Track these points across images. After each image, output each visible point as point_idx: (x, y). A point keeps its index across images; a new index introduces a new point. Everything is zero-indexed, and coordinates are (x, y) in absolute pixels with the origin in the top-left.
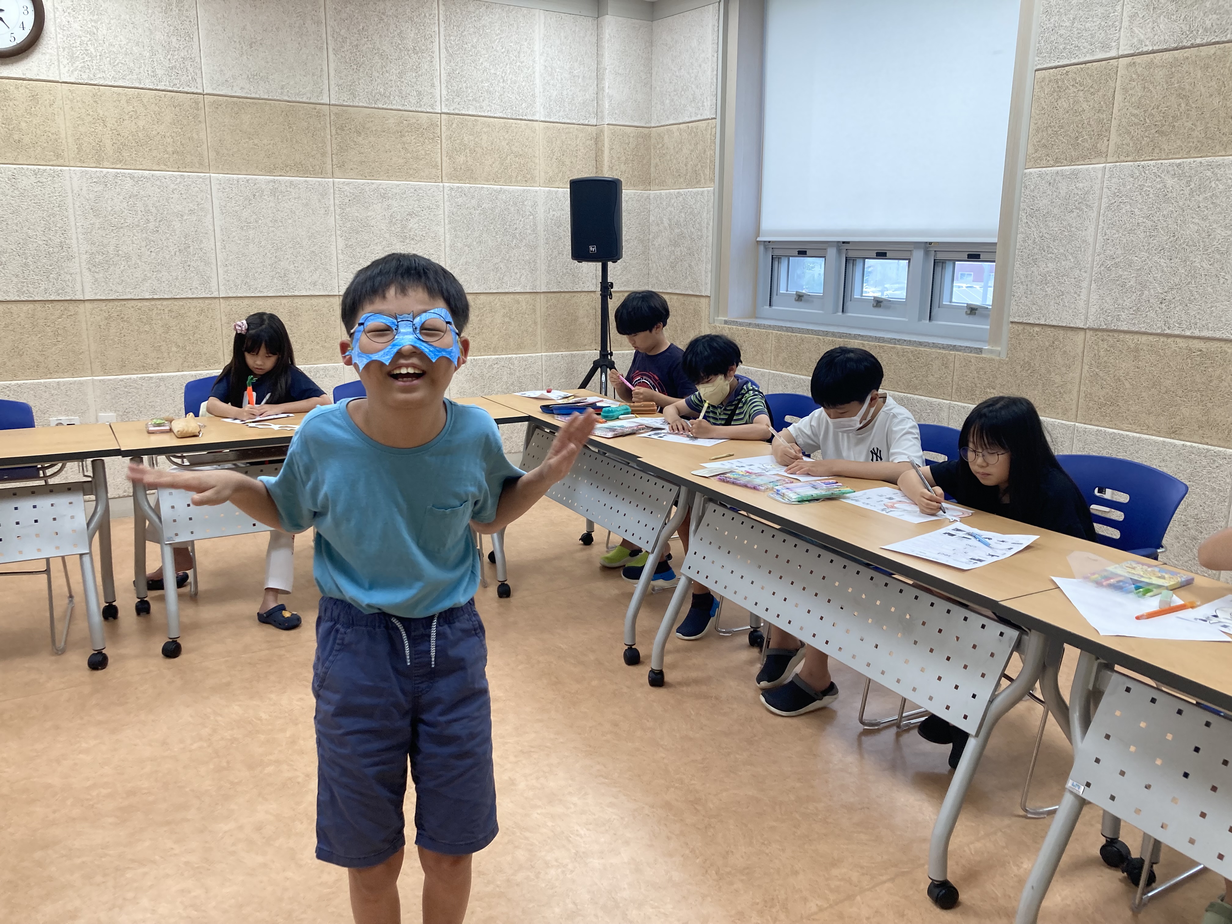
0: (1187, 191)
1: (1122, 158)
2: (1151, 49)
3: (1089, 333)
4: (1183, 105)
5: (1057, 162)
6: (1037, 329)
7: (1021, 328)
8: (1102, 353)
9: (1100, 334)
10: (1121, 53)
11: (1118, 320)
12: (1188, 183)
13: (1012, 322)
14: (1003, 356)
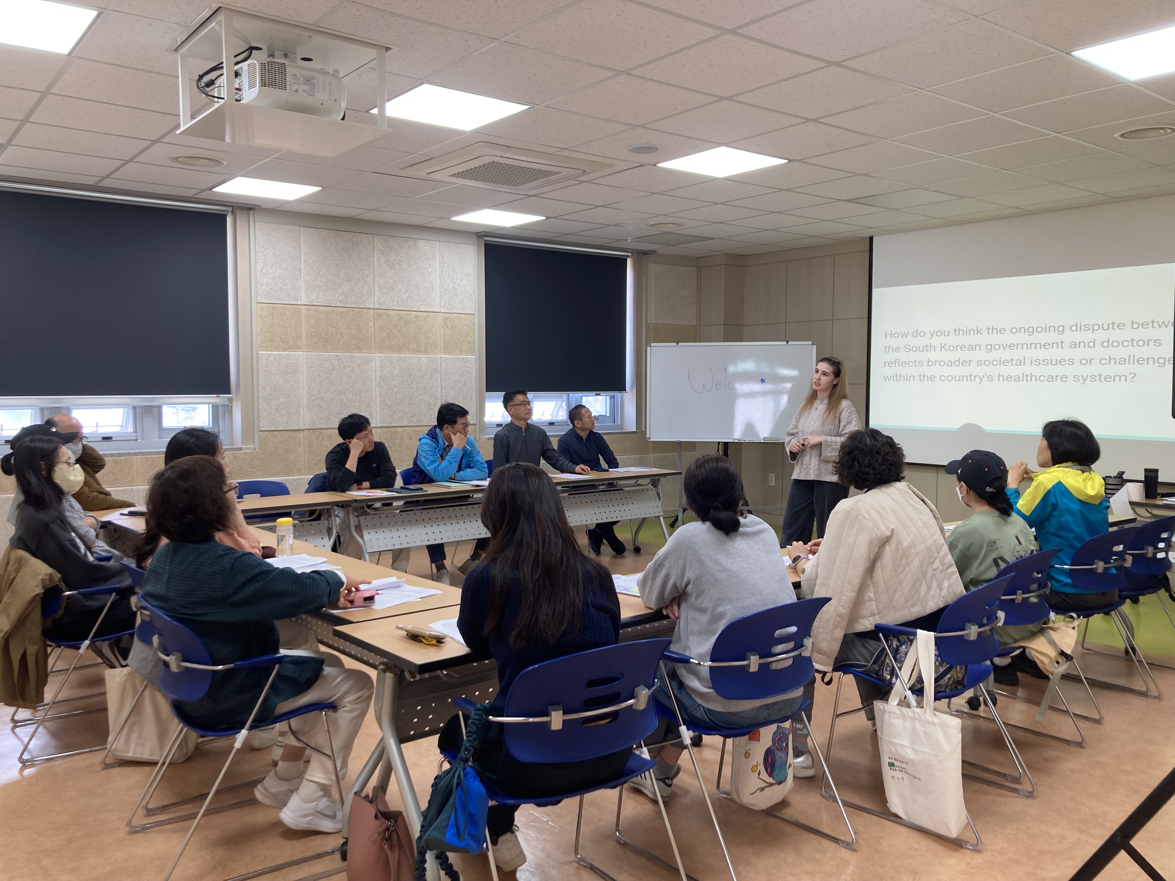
0: (342, 366)
1: (310, 350)
2: (317, 304)
3: (306, 432)
4: (334, 331)
5: (277, 349)
6: (276, 433)
7: (267, 433)
8: (314, 440)
9: (312, 431)
10: (303, 303)
11: (321, 424)
12: (342, 363)
13: (261, 431)
14: (258, 449)
